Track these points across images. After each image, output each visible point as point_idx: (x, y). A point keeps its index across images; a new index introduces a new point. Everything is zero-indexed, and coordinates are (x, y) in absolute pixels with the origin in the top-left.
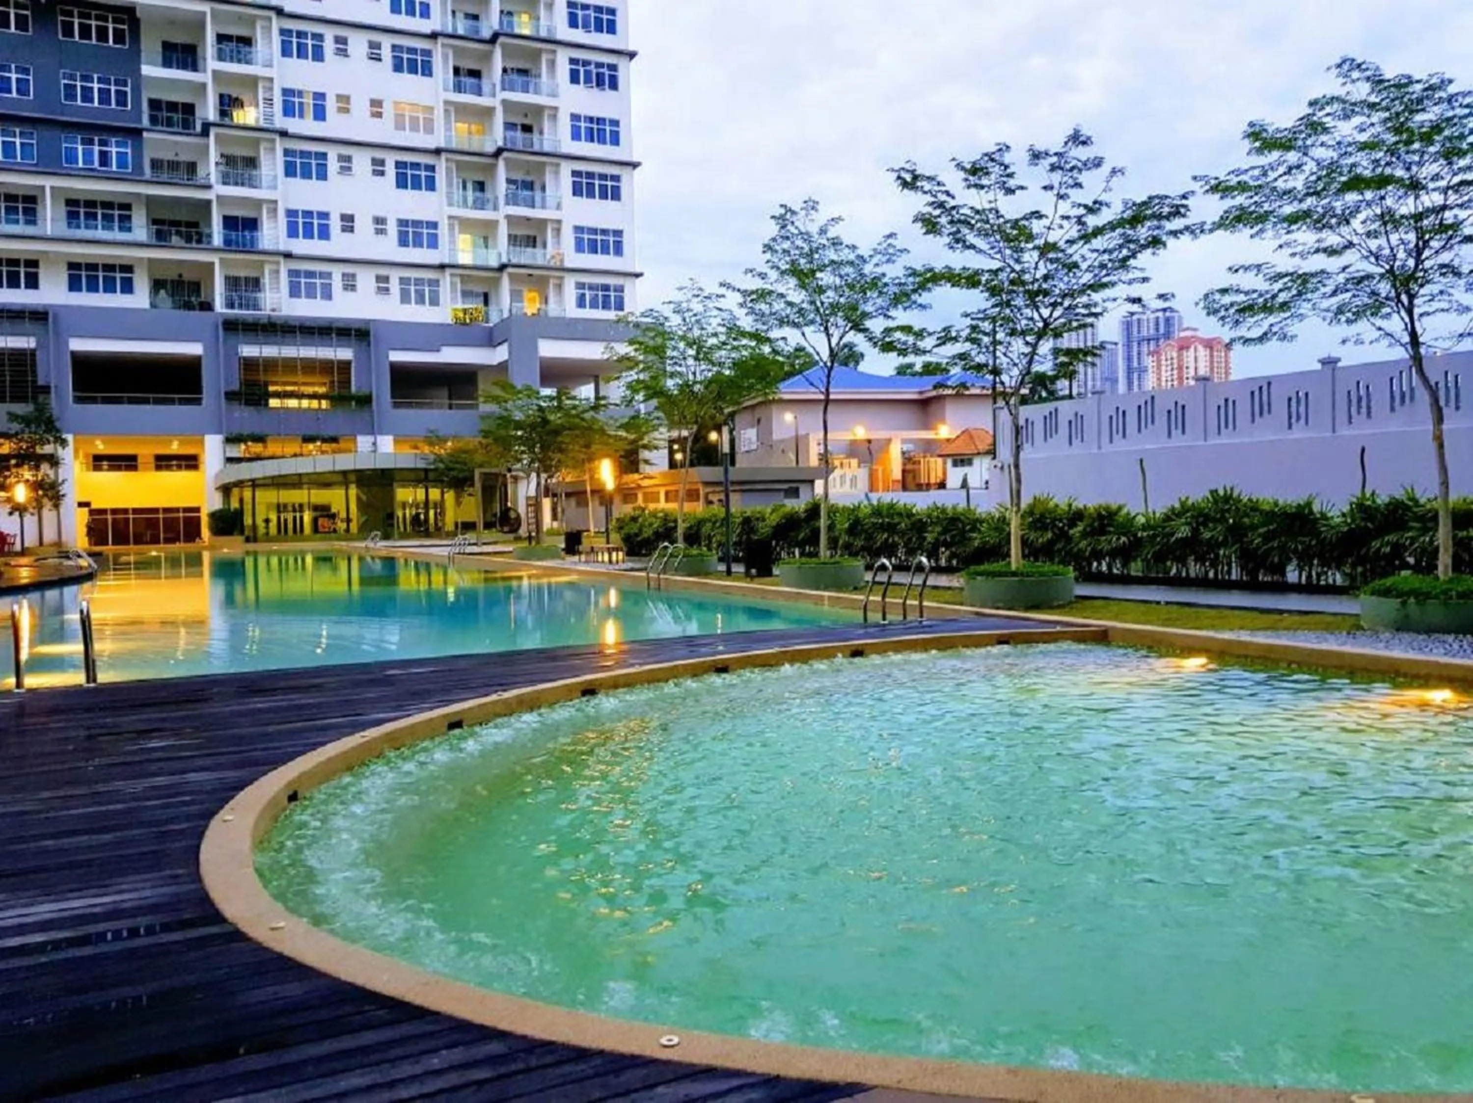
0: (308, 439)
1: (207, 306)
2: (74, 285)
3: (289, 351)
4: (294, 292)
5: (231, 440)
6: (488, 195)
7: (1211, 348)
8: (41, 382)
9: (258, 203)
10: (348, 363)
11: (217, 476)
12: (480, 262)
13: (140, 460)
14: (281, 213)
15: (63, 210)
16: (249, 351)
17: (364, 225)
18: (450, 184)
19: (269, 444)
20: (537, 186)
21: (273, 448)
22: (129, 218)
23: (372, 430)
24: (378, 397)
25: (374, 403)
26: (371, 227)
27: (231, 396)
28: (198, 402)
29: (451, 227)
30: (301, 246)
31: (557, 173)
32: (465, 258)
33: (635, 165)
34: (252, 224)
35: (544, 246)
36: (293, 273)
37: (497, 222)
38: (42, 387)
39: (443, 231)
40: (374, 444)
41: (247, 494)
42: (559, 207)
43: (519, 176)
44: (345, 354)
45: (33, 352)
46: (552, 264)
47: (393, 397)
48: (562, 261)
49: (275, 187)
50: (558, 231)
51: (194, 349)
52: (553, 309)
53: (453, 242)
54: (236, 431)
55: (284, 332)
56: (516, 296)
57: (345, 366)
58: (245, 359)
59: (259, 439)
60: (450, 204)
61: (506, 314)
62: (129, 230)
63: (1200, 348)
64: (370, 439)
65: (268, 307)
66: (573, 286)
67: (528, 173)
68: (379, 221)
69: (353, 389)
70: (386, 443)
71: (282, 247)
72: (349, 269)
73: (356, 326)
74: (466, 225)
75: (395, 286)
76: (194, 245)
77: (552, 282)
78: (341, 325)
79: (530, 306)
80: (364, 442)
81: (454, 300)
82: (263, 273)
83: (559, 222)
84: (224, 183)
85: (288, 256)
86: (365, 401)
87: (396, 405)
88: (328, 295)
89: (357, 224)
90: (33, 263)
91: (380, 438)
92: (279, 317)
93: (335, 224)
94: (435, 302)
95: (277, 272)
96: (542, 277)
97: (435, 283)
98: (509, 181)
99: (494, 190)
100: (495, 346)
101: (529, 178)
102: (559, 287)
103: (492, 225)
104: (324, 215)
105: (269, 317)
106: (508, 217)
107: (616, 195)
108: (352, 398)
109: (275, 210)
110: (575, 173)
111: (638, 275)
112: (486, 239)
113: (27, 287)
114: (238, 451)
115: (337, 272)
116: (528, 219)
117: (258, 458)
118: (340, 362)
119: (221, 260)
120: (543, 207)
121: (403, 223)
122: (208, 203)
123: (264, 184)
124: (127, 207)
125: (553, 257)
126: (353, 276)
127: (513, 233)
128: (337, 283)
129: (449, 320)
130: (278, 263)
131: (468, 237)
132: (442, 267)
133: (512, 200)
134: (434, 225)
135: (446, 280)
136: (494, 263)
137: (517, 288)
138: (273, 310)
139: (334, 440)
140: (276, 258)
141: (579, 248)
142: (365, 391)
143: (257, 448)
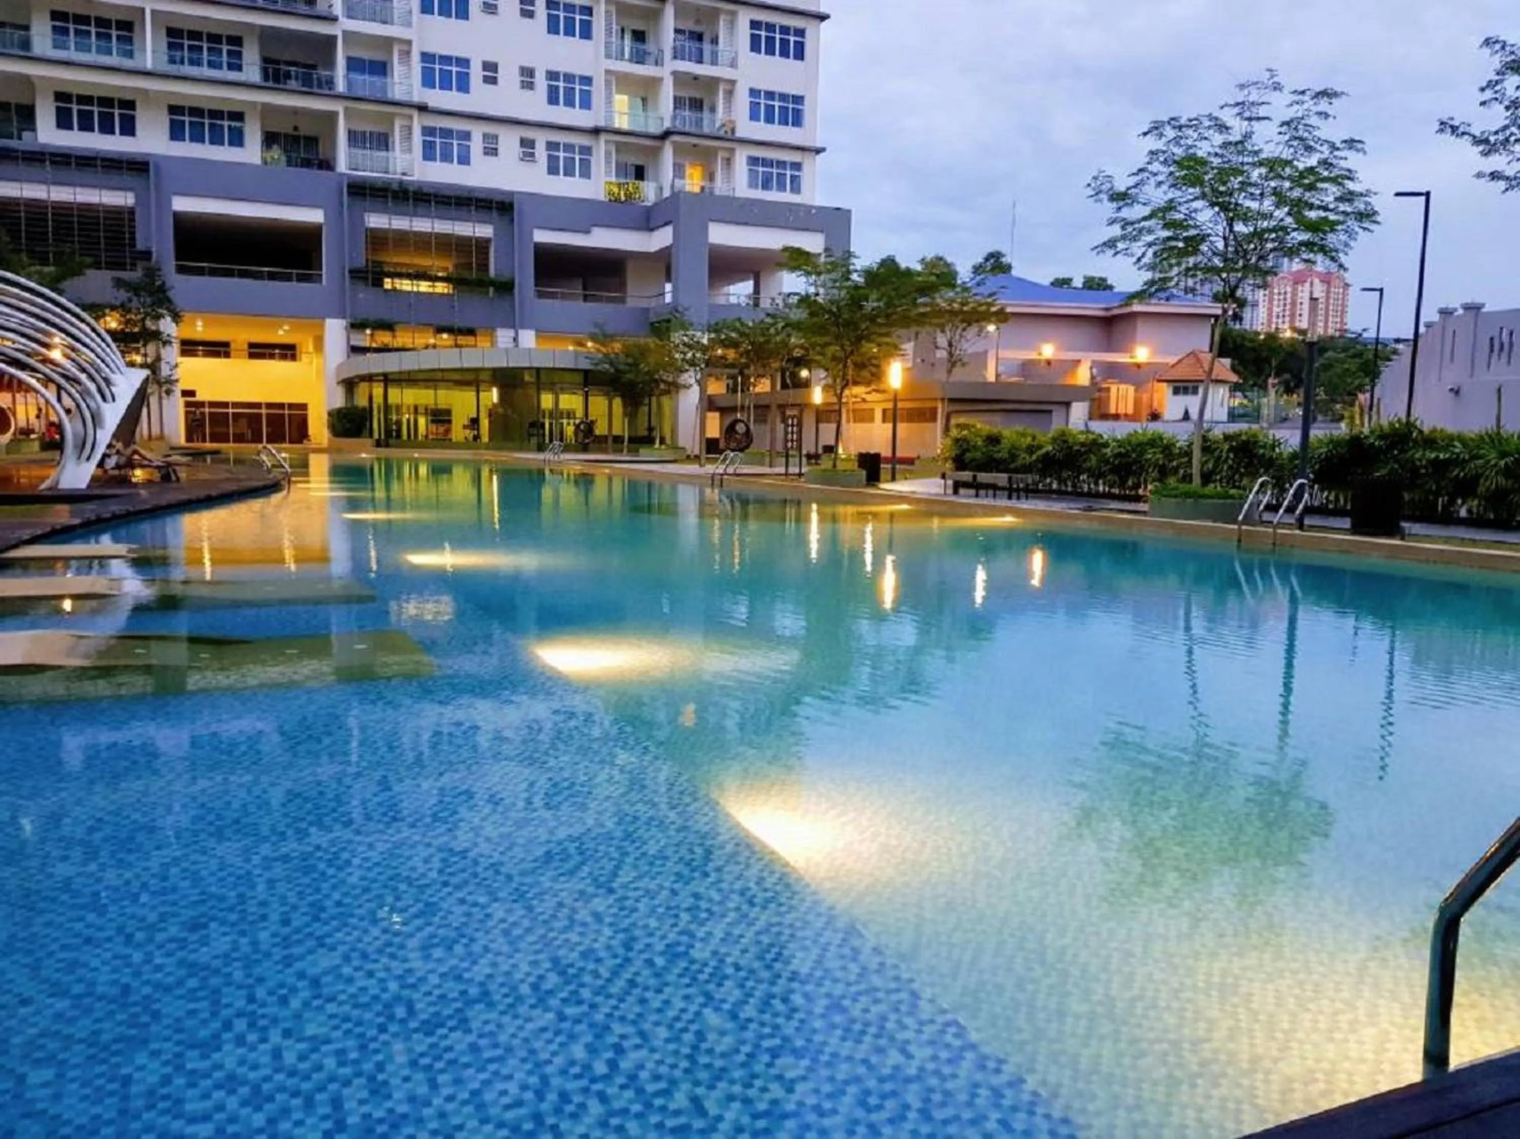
0: (440, 330)
1: (327, 165)
2: (176, 133)
3: (422, 225)
4: (429, 154)
5: (357, 326)
6: (650, 46)
7: (1328, 283)
8: (140, 246)
9: (388, 43)
10: (488, 241)
11: (340, 367)
12: (638, 129)
13: (233, 346)
14: (416, 57)
15: (164, 41)
16: (376, 221)
17: (509, 76)
18: (609, 32)
19: (398, 334)
20: (707, 38)
21: (402, 338)
22: (239, 55)
23: (512, 324)
24: (520, 285)
25: (516, 290)
26: (517, 79)
27: (357, 275)
28: (318, 279)
29: (608, 83)
30: (438, 98)
31: (732, 24)
32: (622, 122)
33: (823, 18)
34: (381, 68)
35: (713, 110)
36: (428, 131)
37: (661, 80)
38: (141, 252)
39: (598, 90)
40: (515, 339)
41: (378, 391)
42: (733, 64)
43: (689, 25)
44: (485, 231)
45: (131, 211)
46: (722, 133)
47: (536, 285)
48: (733, 131)
49: (409, 24)
50: (730, 93)
51: (314, 216)
52: (720, 187)
53: (609, 101)
54: (361, 316)
55: (416, 200)
56: (679, 171)
57: (483, 245)
58: (373, 230)
59: (389, 327)
60: (608, 56)
61: (667, 193)
62: (239, 68)
63: (1317, 281)
64: (511, 333)
65: (399, 170)
66: (744, 161)
67: (698, 22)
68: (528, 73)
69: (492, 272)
70: (528, 338)
71: (416, 98)
72: (491, 129)
73: (498, 198)
74: (623, 82)
75: (541, 152)
76: (315, 90)
77: (721, 155)
78: (482, 196)
79: (693, 182)
80: (504, 336)
81: (608, 173)
82: (393, 130)
83: (733, 82)
84: (350, 17)
85: (423, 108)
86: (506, 287)
87: (541, 295)
88: (464, 160)
89: (501, 75)
90: (130, 105)
91: (521, 332)
92: (412, 182)
93: (476, 73)
94: (586, 173)
95: (410, 128)
96: (708, 148)
97: (586, 151)
98: (677, 31)
99: (658, 41)
100: (652, 230)
101: (698, 29)
102: (728, 162)
103: (654, 83)
104: (464, 62)
105: (401, 183)
106: (675, 74)
107: (800, 55)
108: (492, 283)
109: (408, 53)
110: (755, 25)
111: (818, 151)
112: (644, 100)
113: (122, 134)
114: (364, 339)
115: (478, 131)
116: (696, 78)
117: (385, 349)
118: (478, 240)
119: (346, 109)
120: (714, 62)
121: (552, 75)
122: (332, 39)
123: (396, 19)
124: (236, 41)
125: (723, 125)
126: (496, 137)
127: (679, 94)
128: (476, 145)
129: (602, 196)
130: (411, 117)
131: (625, 98)
132: (596, 132)
133: (677, 54)
134: (587, 80)
135: (601, 148)
136: (654, 128)
137: (679, 161)
138: (404, 174)
139: (471, 332)
140: (407, 111)
141: (754, 116)
142: (506, 276)
143: (384, 338)
